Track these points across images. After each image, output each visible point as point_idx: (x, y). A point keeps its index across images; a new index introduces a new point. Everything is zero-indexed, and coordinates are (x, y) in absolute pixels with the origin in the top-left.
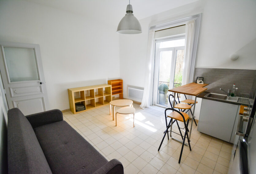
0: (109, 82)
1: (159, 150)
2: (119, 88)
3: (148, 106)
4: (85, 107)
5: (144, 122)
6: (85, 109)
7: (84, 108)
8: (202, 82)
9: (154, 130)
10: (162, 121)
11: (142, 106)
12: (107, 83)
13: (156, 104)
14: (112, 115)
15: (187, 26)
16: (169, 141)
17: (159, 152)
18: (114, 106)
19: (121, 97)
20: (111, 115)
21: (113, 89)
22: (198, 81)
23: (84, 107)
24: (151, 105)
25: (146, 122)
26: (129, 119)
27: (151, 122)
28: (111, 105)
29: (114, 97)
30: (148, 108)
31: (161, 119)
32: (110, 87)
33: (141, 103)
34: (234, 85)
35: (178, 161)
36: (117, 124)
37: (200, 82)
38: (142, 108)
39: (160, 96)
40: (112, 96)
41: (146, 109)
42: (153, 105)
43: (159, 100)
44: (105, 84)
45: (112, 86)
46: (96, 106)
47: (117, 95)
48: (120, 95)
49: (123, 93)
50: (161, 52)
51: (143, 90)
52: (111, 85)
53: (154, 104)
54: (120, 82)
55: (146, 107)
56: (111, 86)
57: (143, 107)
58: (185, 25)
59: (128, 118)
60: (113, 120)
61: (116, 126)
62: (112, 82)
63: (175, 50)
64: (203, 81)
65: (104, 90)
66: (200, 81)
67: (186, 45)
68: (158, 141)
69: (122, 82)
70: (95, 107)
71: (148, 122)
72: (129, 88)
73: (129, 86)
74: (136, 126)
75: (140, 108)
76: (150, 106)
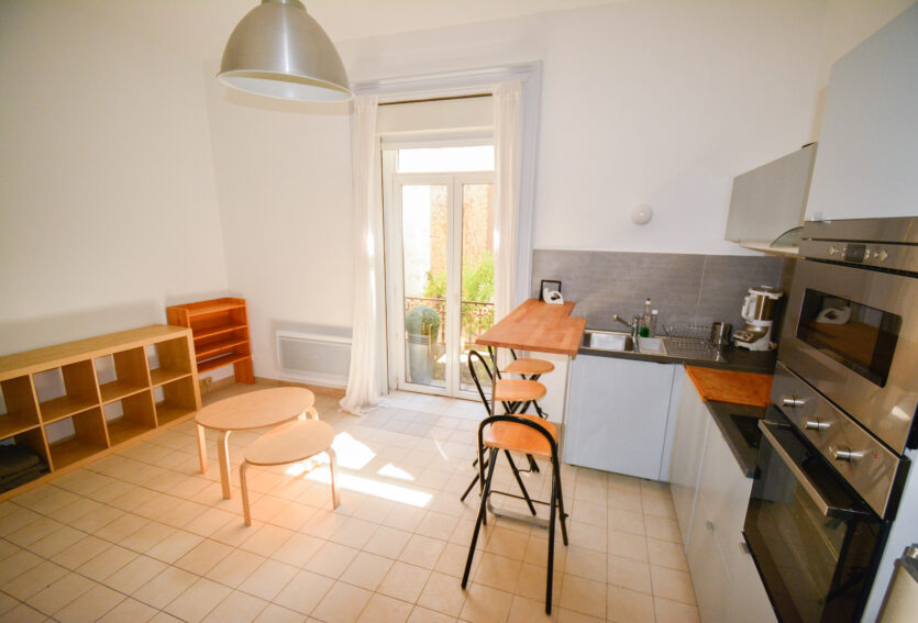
0: (176, 316)
1: (464, 585)
2: (233, 337)
3: (374, 397)
4: (44, 461)
5: (370, 471)
6: (47, 470)
7: (41, 467)
8: (559, 297)
9: (420, 499)
10: (442, 453)
11: (348, 402)
12: (164, 321)
13: (403, 385)
14: (214, 472)
15: (496, 98)
16: (490, 528)
17: (467, 595)
18: (223, 431)
19: (246, 379)
20: (207, 474)
21: (199, 347)
22: (548, 295)
23: (36, 459)
24: (382, 394)
25: (382, 472)
26: (306, 472)
27: (398, 464)
28: (201, 429)
29: (210, 379)
30: (375, 405)
31: (437, 443)
32: (183, 340)
33: (345, 391)
34: (648, 303)
35: (544, 606)
36: (252, 515)
37: (553, 299)
38: (349, 413)
39: (412, 354)
40: (197, 377)
41: (368, 410)
42: (391, 389)
43: (412, 369)
44: (154, 328)
45: (195, 333)
46: (114, 442)
47: (224, 372)
48: (237, 367)
49: (253, 356)
50: (404, 187)
51: (350, 336)
52: (186, 326)
53: (394, 386)
54: (231, 311)
55: (366, 405)
56: (188, 333)
57: (355, 407)
58: (490, 95)
59: (301, 471)
60: (227, 496)
61: (247, 524)
62: (189, 315)
63: (455, 184)
64: (560, 291)
65: (150, 352)
66: (552, 294)
67: (499, 168)
68: (447, 542)
69: (242, 311)
70: (106, 447)
71: (389, 470)
72: (280, 333)
73: (278, 325)
74: (342, 501)
75: (339, 410)
76: (382, 398)
